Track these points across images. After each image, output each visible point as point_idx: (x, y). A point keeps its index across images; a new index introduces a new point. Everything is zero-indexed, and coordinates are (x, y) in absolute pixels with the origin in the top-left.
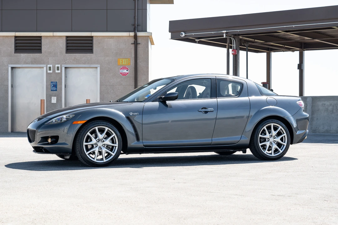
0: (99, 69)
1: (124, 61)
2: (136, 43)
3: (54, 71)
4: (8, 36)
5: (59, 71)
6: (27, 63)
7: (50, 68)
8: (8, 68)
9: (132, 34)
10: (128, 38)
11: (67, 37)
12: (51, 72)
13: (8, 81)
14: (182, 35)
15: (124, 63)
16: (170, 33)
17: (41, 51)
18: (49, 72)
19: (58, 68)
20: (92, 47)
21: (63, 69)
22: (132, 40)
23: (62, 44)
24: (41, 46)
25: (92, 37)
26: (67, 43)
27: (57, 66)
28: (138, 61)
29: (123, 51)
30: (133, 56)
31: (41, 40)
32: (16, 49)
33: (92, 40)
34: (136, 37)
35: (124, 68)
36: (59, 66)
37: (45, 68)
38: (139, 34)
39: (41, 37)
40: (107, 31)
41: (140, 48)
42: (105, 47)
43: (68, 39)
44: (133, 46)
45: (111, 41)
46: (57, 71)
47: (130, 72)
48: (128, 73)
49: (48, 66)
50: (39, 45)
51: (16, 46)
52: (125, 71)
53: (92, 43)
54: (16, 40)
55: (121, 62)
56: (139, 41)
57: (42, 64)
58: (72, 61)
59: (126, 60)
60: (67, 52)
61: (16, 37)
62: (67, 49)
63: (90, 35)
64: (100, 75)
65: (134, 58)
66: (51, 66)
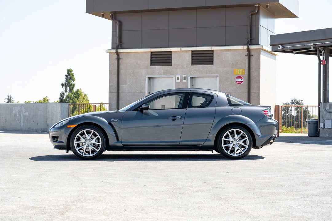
0: (218, 78)
1: (239, 71)
2: (249, 56)
3: (181, 80)
4: (146, 52)
5: (186, 81)
6: (160, 74)
7: (178, 78)
8: (145, 79)
9: (245, 47)
10: (243, 51)
11: (192, 51)
12: (179, 81)
13: (145, 90)
14: (279, 48)
15: (239, 73)
16: (271, 46)
17: (171, 64)
18: (177, 81)
19: (185, 78)
20: (213, 59)
21: (189, 79)
22: (246, 53)
23: (188, 57)
24: (171, 60)
25: (213, 51)
26: (192, 57)
27: (183, 76)
28: (251, 71)
29: (239, 63)
30: (247, 66)
31: (171, 54)
32: (152, 63)
33: (213, 54)
34: (248, 50)
35: (239, 77)
36: (186, 76)
37: (174, 78)
38: (252, 47)
39: (171, 52)
40: (225, 45)
41: (253, 59)
42: (223, 59)
43: (193, 53)
44: (247, 58)
45: (229, 54)
46: (184, 81)
47: (244, 80)
48: (242, 82)
49: (177, 76)
50: (170, 58)
51: (152, 60)
52: (240, 80)
53: (213, 56)
54: (152, 55)
55: (236, 72)
56: (252, 53)
57: (172, 75)
58: (196, 72)
59: (241, 70)
60: (192, 64)
61: (152, 52)
62: (192, 62)
63: (211, 49)
64: (219, 84)
65: (247, 68)
66: (179, 76)
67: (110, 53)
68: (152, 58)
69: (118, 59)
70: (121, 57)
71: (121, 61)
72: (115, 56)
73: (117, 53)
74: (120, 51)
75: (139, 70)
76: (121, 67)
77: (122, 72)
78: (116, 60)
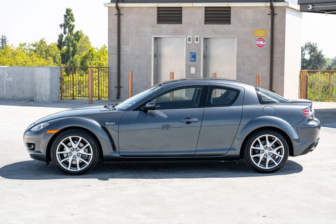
0: (236, 40)
1: (260, 32)
2: (273, 14)
3: (193, 42)
4: (152, 7)
5: (198, 42)
6: (168, 34)
7: (189, 39)
8: (151, 39)
9: (268, 4)
10: (265, 8)
11: (206, 8)
12: (190, 42)
13: (151, 52)
14: (309, 8)
15: (260, 34)
16: (299, 5)
17: (181, 22)
18: (188, 42)
19: (197, 38)
20: (230, 17)
21: (202, 40)
22: (269, 11)
23: (201, 15)
24: (181, 17)
25: (230, 7)
26: (206, 14)
27: (196, 36)
28: (275, 32)
29: (260, 22)
30: (270, 27)
31: (181, 11)
32: (158, 20)
33: (230, 11)
34: (272, 7)
35: (261, 39)
36: (198, 36)
37: (185, 39)
38: (276, 4)
39: (181, 8)
40: (245, 1)
41: (277, 19)
42: (242, 18)
43: (207, 10)
44: (270, 17)
45: (249, 12)
46: (196, 42)
47: (266, 43)
48: (264, 45)
49: (188, 37)
50: (180, 15)
51: (158, 17)
52: (261, 43)
53: (230, 14)
54: (158, 11)
55: (257, 33)
56: (276, 11)
57: (182, 35)
58: (210, 32)
59: (263, 31)
60: (206, 23)
61: (158, 8)
62: (206, 20)
63: (228, 6)
64: (237, 47)
65: (270, 29)
66: (191, 37)
67: (108, 7)
68: (158, 14)
69: (119, 15)
70: (122, 12)
71: (122, 17)
72: (115, 11)
73: (118, 8)
74: (121, 5)
75: (144, 28)
76: (123, 24)
77: (123, 30)
78: (116, 16)
